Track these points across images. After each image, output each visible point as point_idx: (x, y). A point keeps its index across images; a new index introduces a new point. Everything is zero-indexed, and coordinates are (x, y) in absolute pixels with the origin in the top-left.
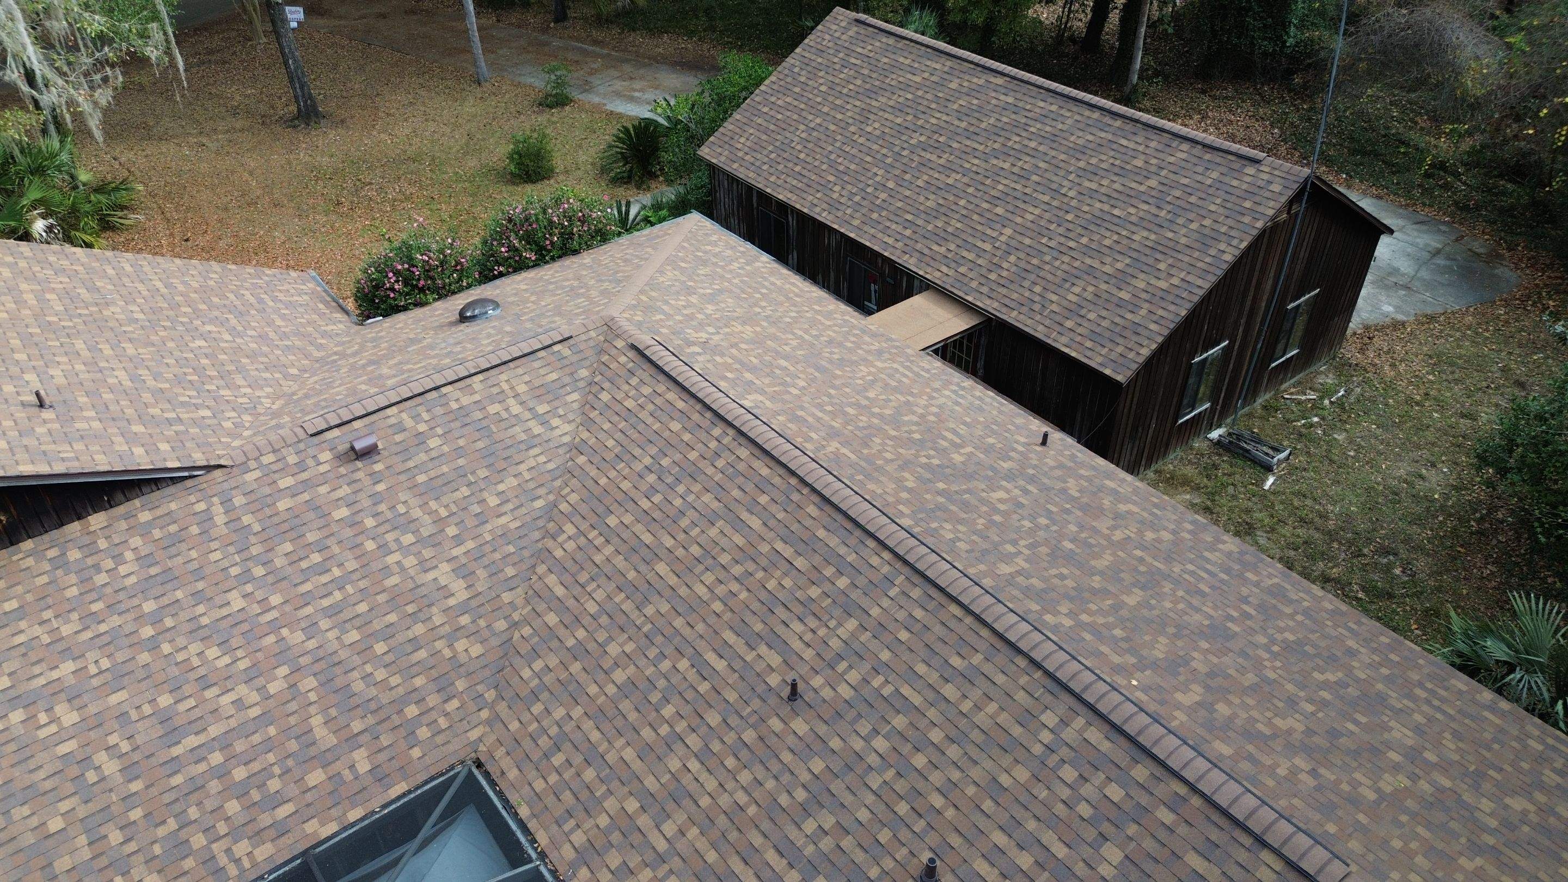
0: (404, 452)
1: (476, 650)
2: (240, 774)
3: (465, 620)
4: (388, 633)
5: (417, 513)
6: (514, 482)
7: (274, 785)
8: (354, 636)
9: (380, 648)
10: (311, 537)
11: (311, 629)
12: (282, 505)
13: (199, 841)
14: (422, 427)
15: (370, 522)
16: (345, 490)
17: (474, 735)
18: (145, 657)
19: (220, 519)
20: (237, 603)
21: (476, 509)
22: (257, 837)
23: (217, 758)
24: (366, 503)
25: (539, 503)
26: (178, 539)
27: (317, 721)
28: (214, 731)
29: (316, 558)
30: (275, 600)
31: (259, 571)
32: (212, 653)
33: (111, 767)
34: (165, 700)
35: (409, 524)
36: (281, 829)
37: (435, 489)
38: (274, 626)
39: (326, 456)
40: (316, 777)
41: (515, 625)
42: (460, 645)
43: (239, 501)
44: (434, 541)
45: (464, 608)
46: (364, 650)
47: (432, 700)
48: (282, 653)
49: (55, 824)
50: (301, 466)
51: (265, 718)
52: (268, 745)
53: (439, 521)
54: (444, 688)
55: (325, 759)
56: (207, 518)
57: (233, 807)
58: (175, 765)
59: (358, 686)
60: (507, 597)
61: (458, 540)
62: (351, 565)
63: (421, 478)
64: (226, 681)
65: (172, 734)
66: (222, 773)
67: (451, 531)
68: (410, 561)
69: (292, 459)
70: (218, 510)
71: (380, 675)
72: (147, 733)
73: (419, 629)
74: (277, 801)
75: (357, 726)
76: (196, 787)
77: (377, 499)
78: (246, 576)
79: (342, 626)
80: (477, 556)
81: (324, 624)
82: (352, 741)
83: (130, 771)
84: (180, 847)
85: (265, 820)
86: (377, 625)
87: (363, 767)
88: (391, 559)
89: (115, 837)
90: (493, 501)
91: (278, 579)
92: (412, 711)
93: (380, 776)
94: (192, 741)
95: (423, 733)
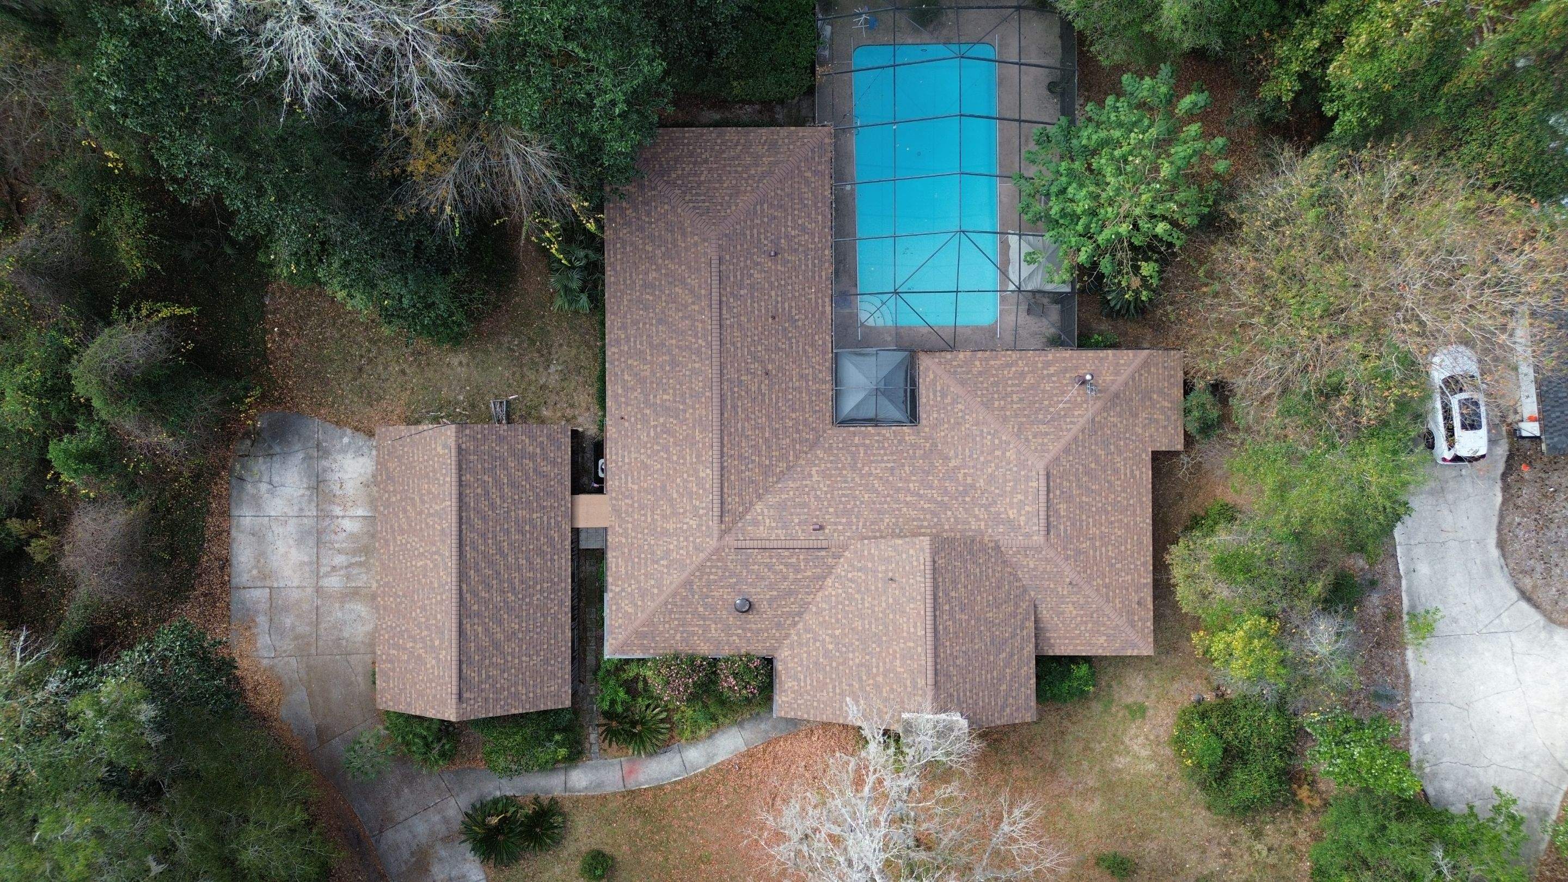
0: (806, 521)
1: (818, 452)
2: (882, 452)
3: (817, 462)
4: (837, 468)
5: (813, 500)
6: (783, 496)
7: (876, 445)
8: (844, 472)
9: (840, 465)
10: (841, 506)
11: (853, 479)
12: (844, 520)
13: (895, 442)
14: (797, 528)
15: (825, 503)
16: (827, 517)
17: (830, 432)
18: (891, 492)
19: (861, 524)
20: (866, 496)
21: (797, 493)
22: (884, 436)
23: (885, 458)
24: (824, 510)
25: (780, 486)
26: (872, 523)
27: (862, 455)
28: (883, 465)
29: (843, 499)
30: (857, 492)
31: (858, 503)
32: (877, 485)
33: (907, 468)
34: (891, 478)
35: (817, 497)
36: (879, 434)
37: (805, 505)
38: (861, 485)
39: (827, 531)
40: (867, 442)
41: (806, 453)
42: (821, 456)
43: (854, 527)
44: (813, 489)
45: (816, 465)
46: (844, 468)
47: (835, 445)
48: (862, 476)
49: (921, 461)
50: (835, 531)
51: (872, 462)
52: (874, 455)
53: (808, 494)
54: (830, 447)
55: (864, 445)
56: (864, 526)
57: (886, 445)
58: (894, 461)
59: (849, 458)
60: (804, 463)
61: (806, 486)
62: (836, 493)
63: (806, 510)
64: (876, 476)
65: (892, 469)
66: (885, 454)
67: (807, 489)
68: (821, 485)
69: (836, 534)
70: (860, 527)
71: (843, 458)
72: (897, 472)
73: (829, 465)
74: (877, 441)
75: (854, 449)
76: (892, 454)
77: (820, 510)
78: (862, 503)
79: (845, 476)
80: (804, 478)
81: (849, 479)
82: (857, 446)
83: (903, 465)
84: (900, 442)
85: (881, 438)
86: (838, 472)
87: (857, 438)
88: (825, 489)
89: (911, 452)
90: (791, 493)
91: (855, 498)
92: (841, 445)
93: (854, 434)
94: (889, 465)
95: (841, 439)
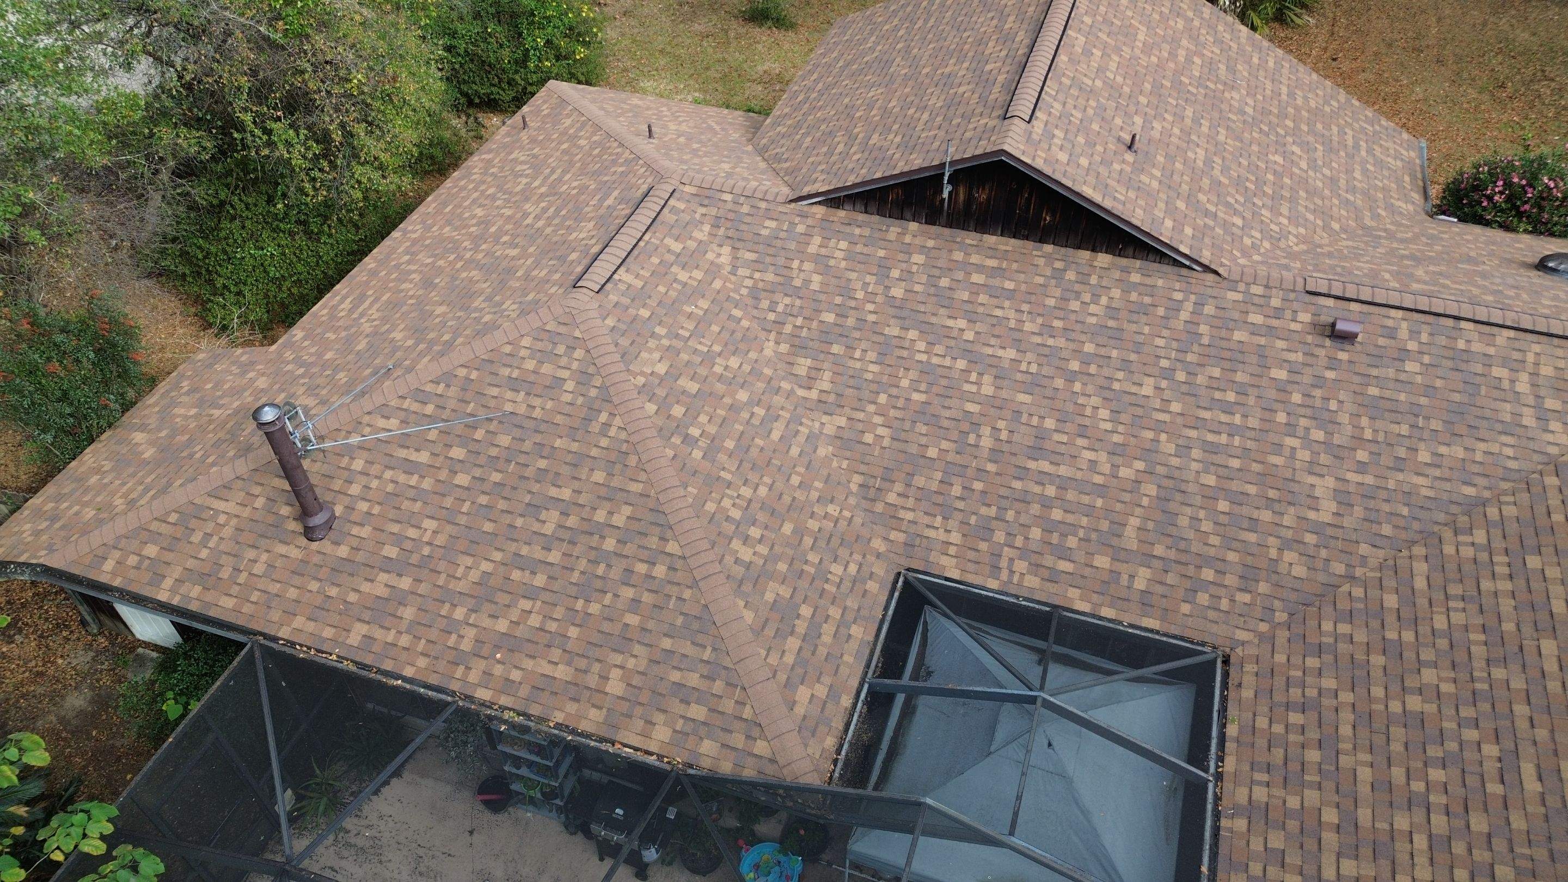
0: (1377, 358)
1: (1299, 571)
2: (1057, 514)
3: (1310, 538)
4: (1238, 499)
5: (1344, 418)
6: (1460, 453)
7: (1072, 542)
8: (1211, 480)
9: (1223, 506)
10: (1240, 377)
11: (1184, 450)
12: (1238, 335)
13: (1000, 536)
14: (1412, 346)
15: (1297, 398)
16: (1299, 357)
17: (1241, 635)
18: (1059, 383)
19: (1184, 315)
20: (1147, 390)
21: (1402, 452)
22: (1036, 567)
23: (1051, 491)
24: (1307, 379)
25: (1469, 491)
26: (1144, 310)
27: (1134, 522)
28: (1063, 470)
29: (1231, 397)
30: (1176, 407)
31: (1181, 376)
32: (1104, 413)
33: (987, 442)
34: (1050, 423)
35: (1329, 422)
36: (1053, 577)
37: (1375, 409)
38: (1159, 427)
39: (1305, 317)
40: (1102, 561)
41: (1352, 578)
42: (1289, 556)
43: (1209, 309)
44: (1338, 453)
45: (1318, 528)
46: (1210, 496)
47: (1231, 580)
48: (1149, 452)
49: (932, 453)
50: (1278, 313)
51: (1101, 490)
52: (1089, 511)
53: (1358, 439)
54: (1248, 579)
55: (1119, 554)
56: (1176, 308)
57: (1036, 533)
58: (1023, 473)
59: (1183, 521)
60: (1364, 549)
61: (1362, 468)
62: (1253, 422)
63: (1373, 391)
64: (1097, 441)
65: (1036, 452)
66: (1047, 504)
67: (1362, 455)
68: (1303, 455)
69: (1275, 302)
70: (1189, 306)
71: (1206, 526)
72: (1024, 437)
73: (1266, 516)
74: (1064, 554)
75: (1159, 550)
76: (1024, 499)
77: (1319, 382)
78: (1168, 374)
79: (1207, 466)
80: (1368, 495)
81: (1196, 453)
82: (1147, 558)
83: (995, 454)
84: (986, 531)
85: (1048, 561)
86: (1235, 486)
87: (1140, 584)
88: (1290, 441)
89: (957, 490)
90: (1424, 456)
91: (1189, 392)
92: (1208, 574)
93: (1146, 601)
94: (1045, 466)
95: (1203, 598)
